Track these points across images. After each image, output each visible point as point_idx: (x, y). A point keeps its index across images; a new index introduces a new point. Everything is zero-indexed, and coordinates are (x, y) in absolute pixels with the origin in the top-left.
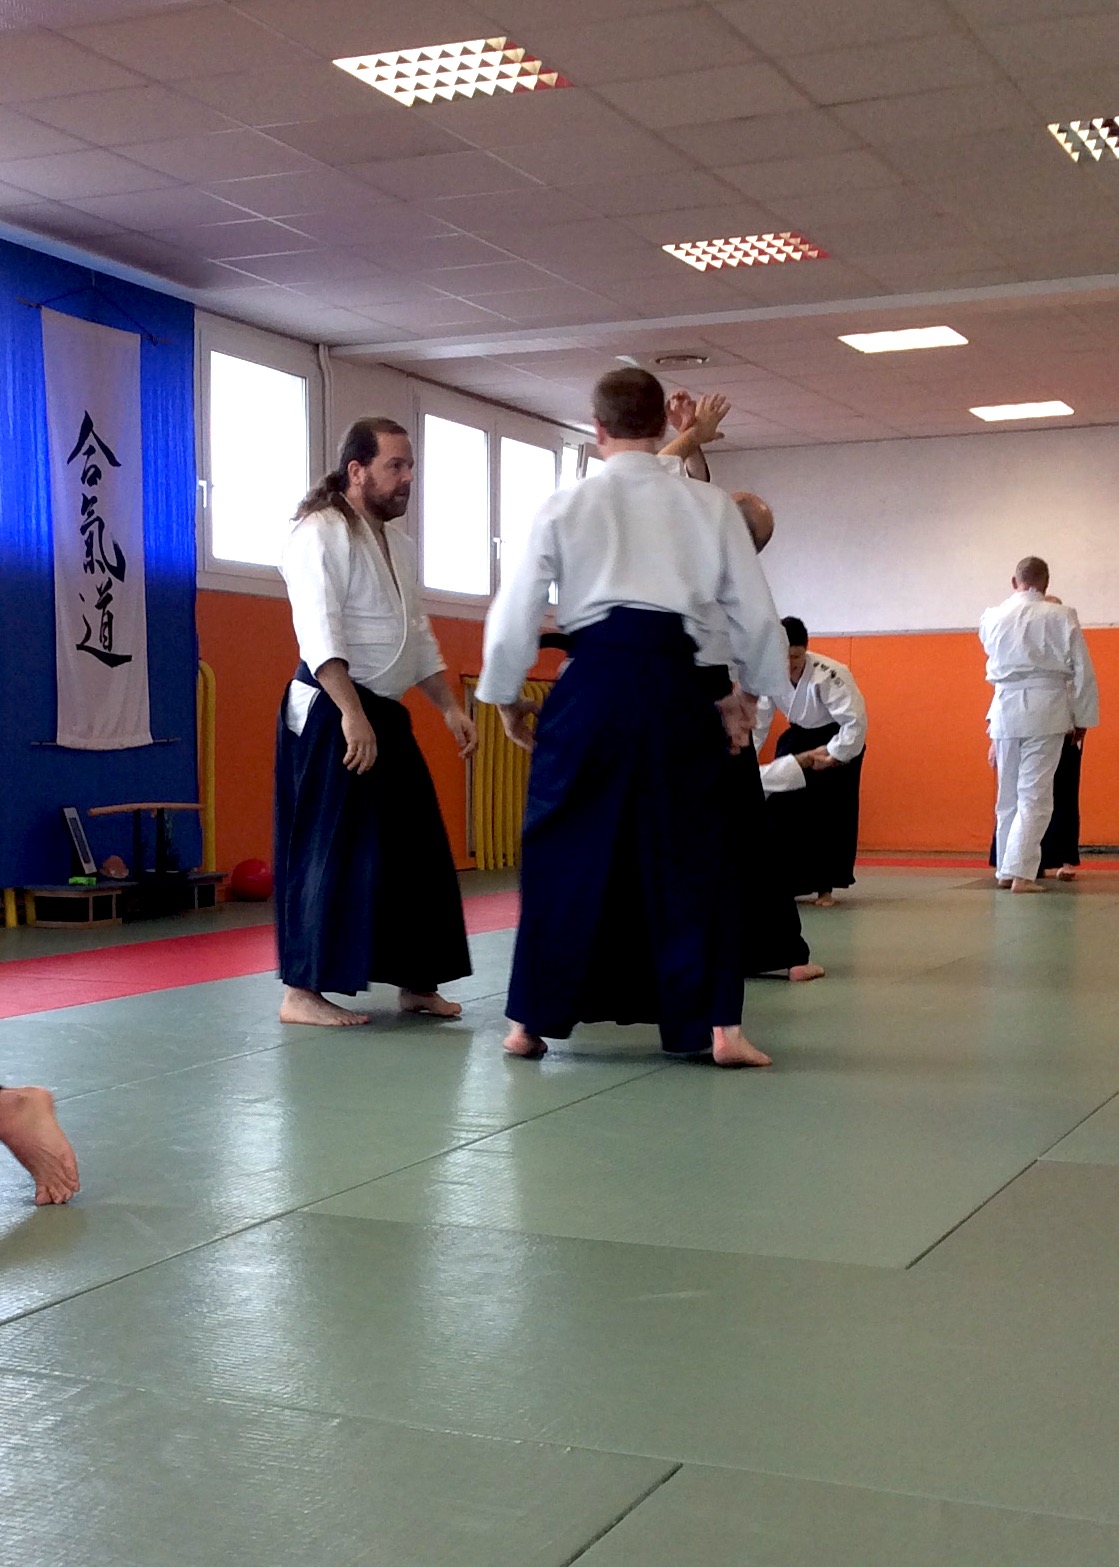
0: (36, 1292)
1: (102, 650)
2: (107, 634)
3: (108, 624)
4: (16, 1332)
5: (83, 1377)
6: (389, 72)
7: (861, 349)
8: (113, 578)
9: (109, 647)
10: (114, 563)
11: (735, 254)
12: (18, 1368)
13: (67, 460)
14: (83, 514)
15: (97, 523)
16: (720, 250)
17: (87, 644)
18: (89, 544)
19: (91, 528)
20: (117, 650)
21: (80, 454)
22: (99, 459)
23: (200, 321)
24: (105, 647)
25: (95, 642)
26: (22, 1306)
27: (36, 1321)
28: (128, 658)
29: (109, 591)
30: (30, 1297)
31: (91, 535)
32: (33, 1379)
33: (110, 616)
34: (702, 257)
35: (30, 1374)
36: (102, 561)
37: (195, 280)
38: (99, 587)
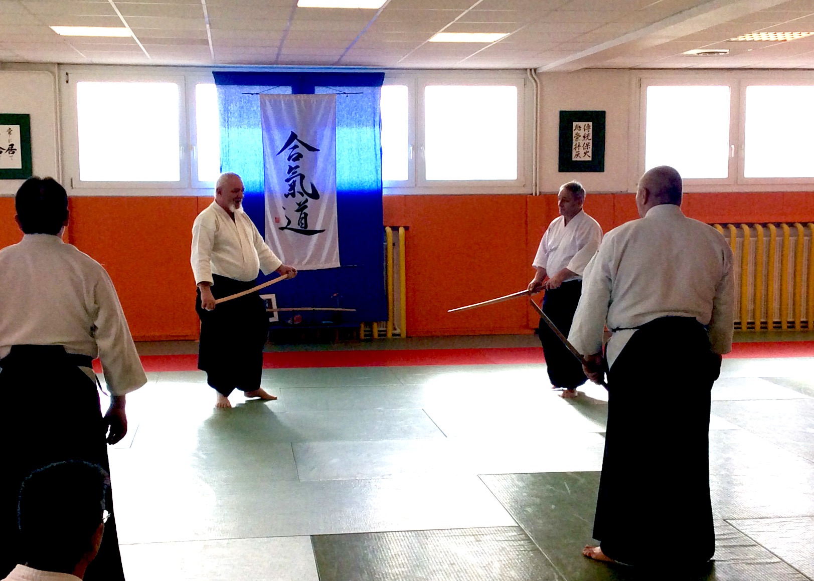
1: (300, 228)
2: (303, 222)
3: (305, 218)
8: (310, 199)
9: (306, 227)
10: (310, 192)
13: (276, 154)
14: (289, 173)
15: (299, 176)
17: (288, 227)
18: (292, 187)
19: (294, 179)
20: (313, 228)
21: (287, 150)
22: (301, 149)
24: (301, 227)
25: (294, 225)
28: (321, 231)
29: (306, 204)
31: (294, 182)
33: (306, 215)
36: (302, 191)
38: (299, 203)
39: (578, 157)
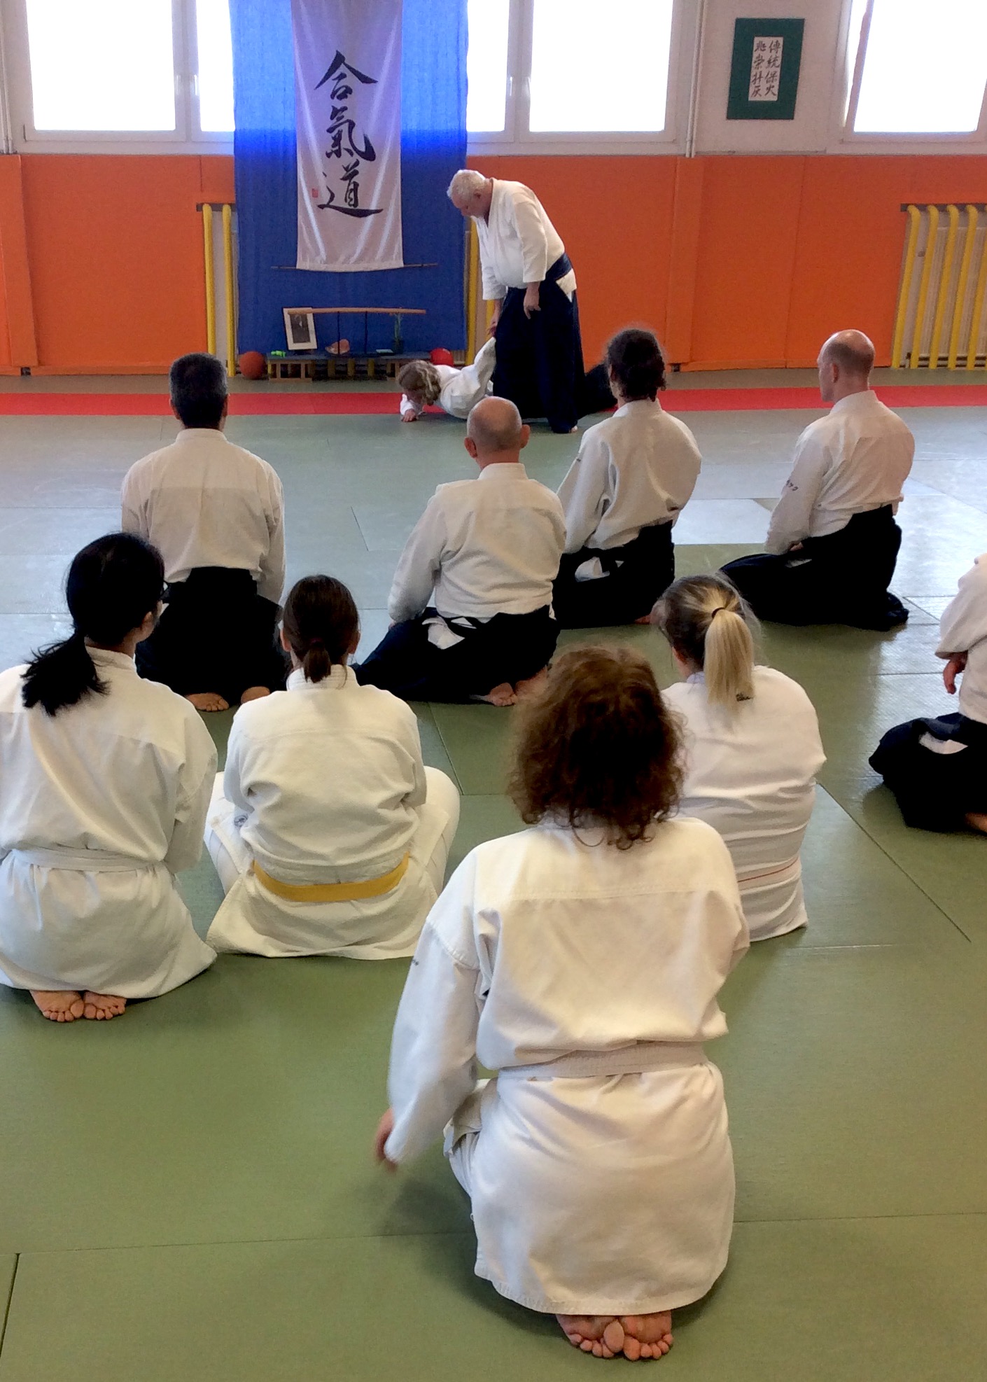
1: (347, 207)
2: (352, 197)
3: (355, 190)
8: (362, 161)
9: (356, 204)
10: (362, 148)
14: (332, 118)
15: (347, 124)
17: (331, 204)
18: (337, 140)
19: (340, 128)
20: (365, 206)
21: (330, 79)
22: (351, 81)
24: (350, 205)
25: (340, 201)
28: (377, 212)
29: (356, 168)
31: (340, 133)
33: (356, 185)
36: (351, 148)
38: (345, 166)
39: (758, 95)
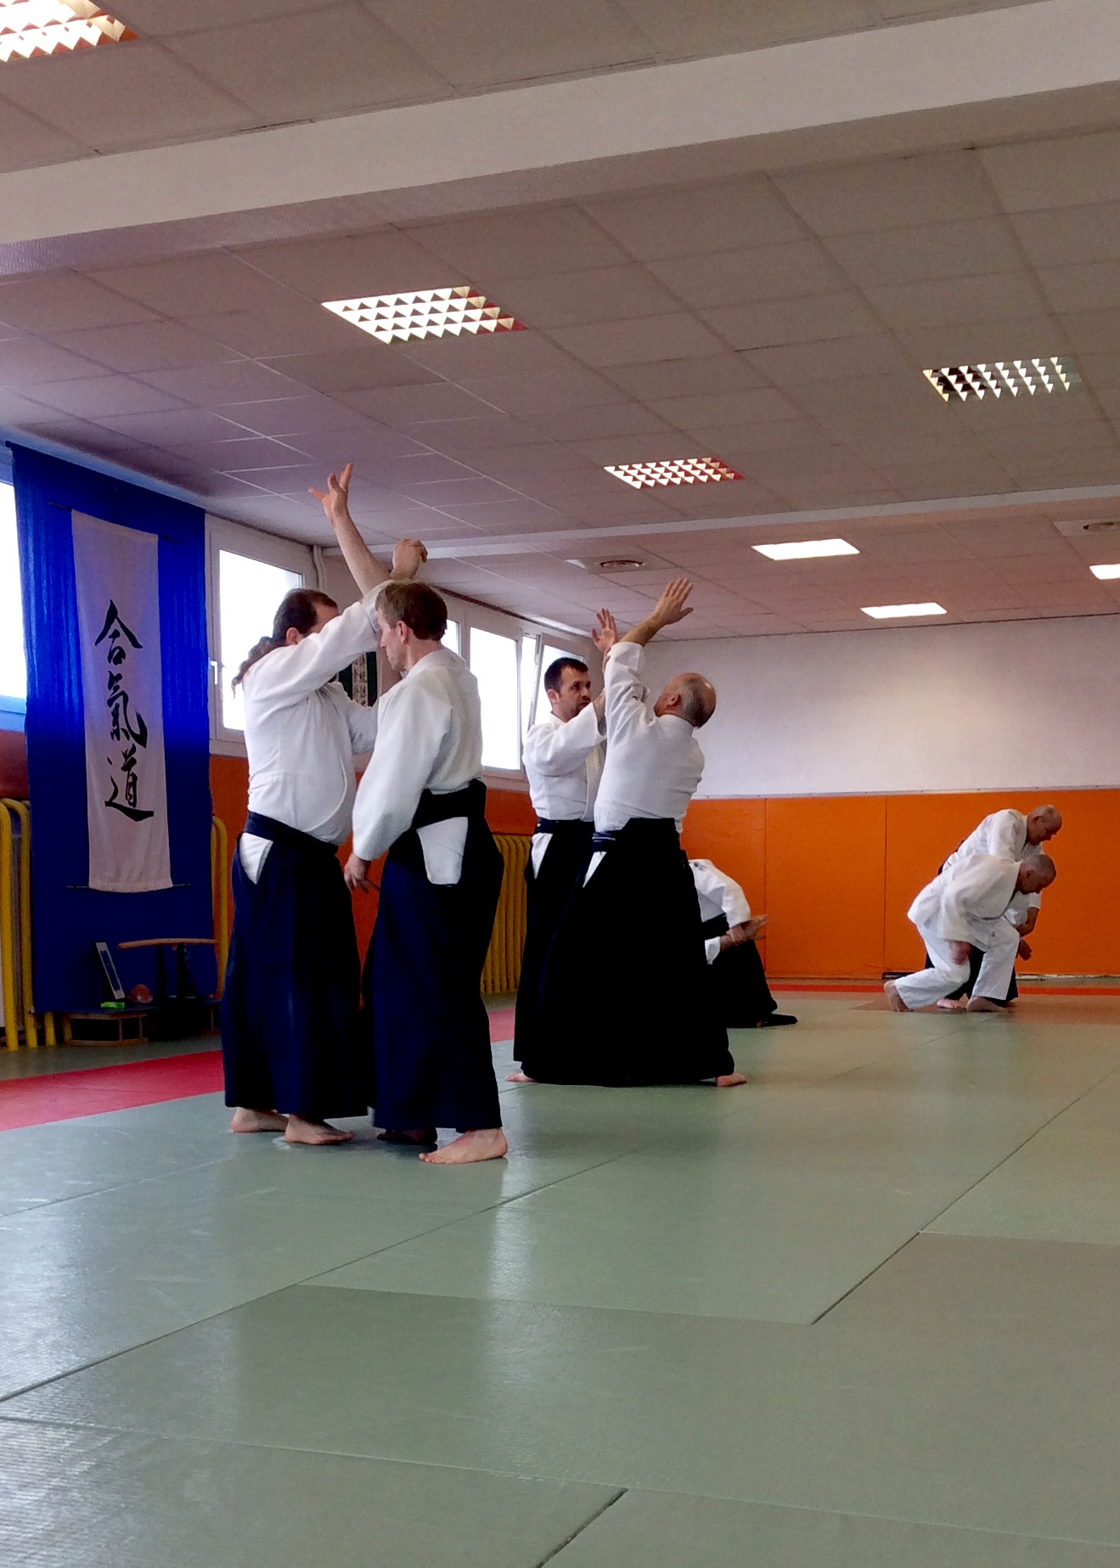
0: (73, 1357)
1: (128, 806)
2: (131, 792)
3: (134, 784)
4: (56, 1391)
5: (114, 1428)
6: (370, 314)
7: (771, 557)
8: (137, 745)
9: (134, 804)
10: (137, 731)
11: (666, 475)
12: (58, 1421)
13: (94, 643)
14: (110, 689)
15: (122, 697)
16: (653, 472)
17: (114, 801)
18: (115, 714)
19: (117, 701)
20: (142, 806)
21: (106, 638)
22: (123, 641)
23: (210, 524)
24: (130, 804)
25: (121, 800)
26: (61, 1368)
27: (73, 1381)
28: (150, 814)
29: (134, 756)
30: (68, 1361)
32: (71, 1430)
34: (638, 477)
35: (68, 1426)
36: (126, 729)
37: (206, 491)
38: (125, 752)
